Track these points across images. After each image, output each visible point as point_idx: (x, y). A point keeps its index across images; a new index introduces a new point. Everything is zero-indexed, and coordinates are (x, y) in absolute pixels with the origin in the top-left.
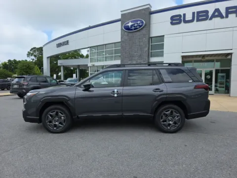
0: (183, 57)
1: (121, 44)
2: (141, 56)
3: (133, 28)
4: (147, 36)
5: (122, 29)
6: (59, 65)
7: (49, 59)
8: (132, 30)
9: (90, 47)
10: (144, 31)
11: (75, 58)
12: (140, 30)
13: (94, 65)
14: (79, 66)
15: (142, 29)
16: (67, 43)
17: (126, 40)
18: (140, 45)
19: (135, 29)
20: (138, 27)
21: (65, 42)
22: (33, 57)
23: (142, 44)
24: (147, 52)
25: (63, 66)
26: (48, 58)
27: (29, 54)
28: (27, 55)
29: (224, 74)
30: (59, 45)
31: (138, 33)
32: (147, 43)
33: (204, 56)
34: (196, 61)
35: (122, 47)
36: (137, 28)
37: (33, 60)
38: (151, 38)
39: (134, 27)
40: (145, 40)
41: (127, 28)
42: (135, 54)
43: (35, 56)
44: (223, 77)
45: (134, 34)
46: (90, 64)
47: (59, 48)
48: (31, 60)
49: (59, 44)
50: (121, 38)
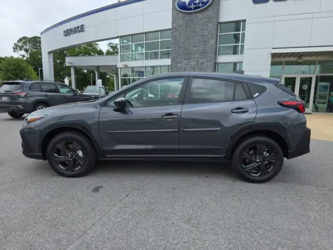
1: (173, 33)
2: (203, 53)
3: (192, 6)
4: (215, 20)
5: (174, 8)
6: (67, 64)
7: (52, 54)
8: (191, 9)
9: (120, 37)
10: (210, 13)
12: (203, 10)
13: (126, 66)
15: (206, 9)
16: (81, 29)
17: (180, 26)
18: (202, 36)
19: (195, 8)
20: (201, 5)
21: (78, 27)
22: (23, 52)
23: (206, 33)
24: (214, 47)
25: (74, 67)
26: (50, 53)
27: (16, 48)
28: (14, 48)
29: (328, 84)
30: (68, 33)
31: (200, 16)
32: (214, 32)
33: (300, 55)
34: (288, 63)
35: (174, 37)
36: (199, 7)
37: (24, 56)
38: (221, 23)
39: (195, 4)
40: (212, 26)
41: (183, 7)
42: (195, 49)
43: (26, 51)
44: (325, 87)
45: (193, 16)
46: (120, 65)
47: (68, 37)
48: (21, 57)
49: (67, 30)
50: (173, 23)
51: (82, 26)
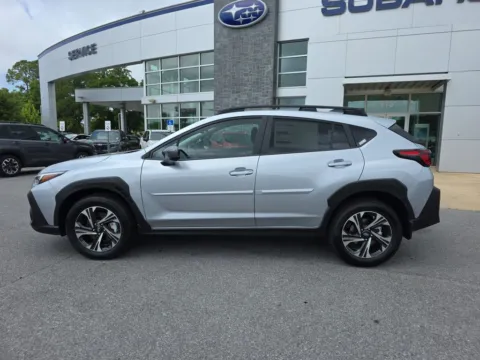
0: (347, 87)
1: (215, 56)
2: (257, 83)
3: (241, 19)
4: (272, 39)
5: (216, 21)
6: (77, 100)
7: (54, 87)
8: (238, 23)
9: (146, 61)
10: (266, 28)
11: (118, 86)
12: (255, 24)
13: (154, 102)
14: (124, 104)
15: (259, 22)
16: (91, 50)
17: (225, 47)
18: (255, 60)
19: (245, 22)
20: (252, 17)
21: (88, 47)
22: (21, 83)
23: (259, 56)
24: (272, 76)
25: (88, 103)
26: (51, 83)
27: (11, 76)
28: (7, 76)
29: (426, 126)
30: (75, 55)
31: (251, 32)
32: (271, 54)
33: (388, 86)
34: (371, 98)
35: (217, 62)
37: (22, 88)
38: (281, 43)
39: (244, 16)
40: (269, 47)
42: (246, 78)
43: (26, 81)
44: (423, 130)
45: (243, 32)
46: (145, 100)
47: (74, 61)
48: (18, 90)
49: (74, 52)
50: (216, 42)
51: (94, 46)
